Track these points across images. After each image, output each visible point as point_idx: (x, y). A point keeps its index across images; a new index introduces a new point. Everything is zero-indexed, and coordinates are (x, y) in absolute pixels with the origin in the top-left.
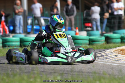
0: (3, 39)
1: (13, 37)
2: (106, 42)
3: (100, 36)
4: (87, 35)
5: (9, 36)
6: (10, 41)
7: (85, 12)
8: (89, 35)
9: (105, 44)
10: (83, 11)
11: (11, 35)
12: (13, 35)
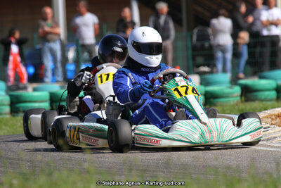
0: (11, 96)
1: (35, 90)
2: (243, 98)
3: (229, 85)
4: (201, 84)
5: (25, 88)
6: (28, 99)
7: (195, 31)
8: (204, 82)
9: (242, 102)
10: (190, 30)
11: (30, 87)
12: (35, 85)
